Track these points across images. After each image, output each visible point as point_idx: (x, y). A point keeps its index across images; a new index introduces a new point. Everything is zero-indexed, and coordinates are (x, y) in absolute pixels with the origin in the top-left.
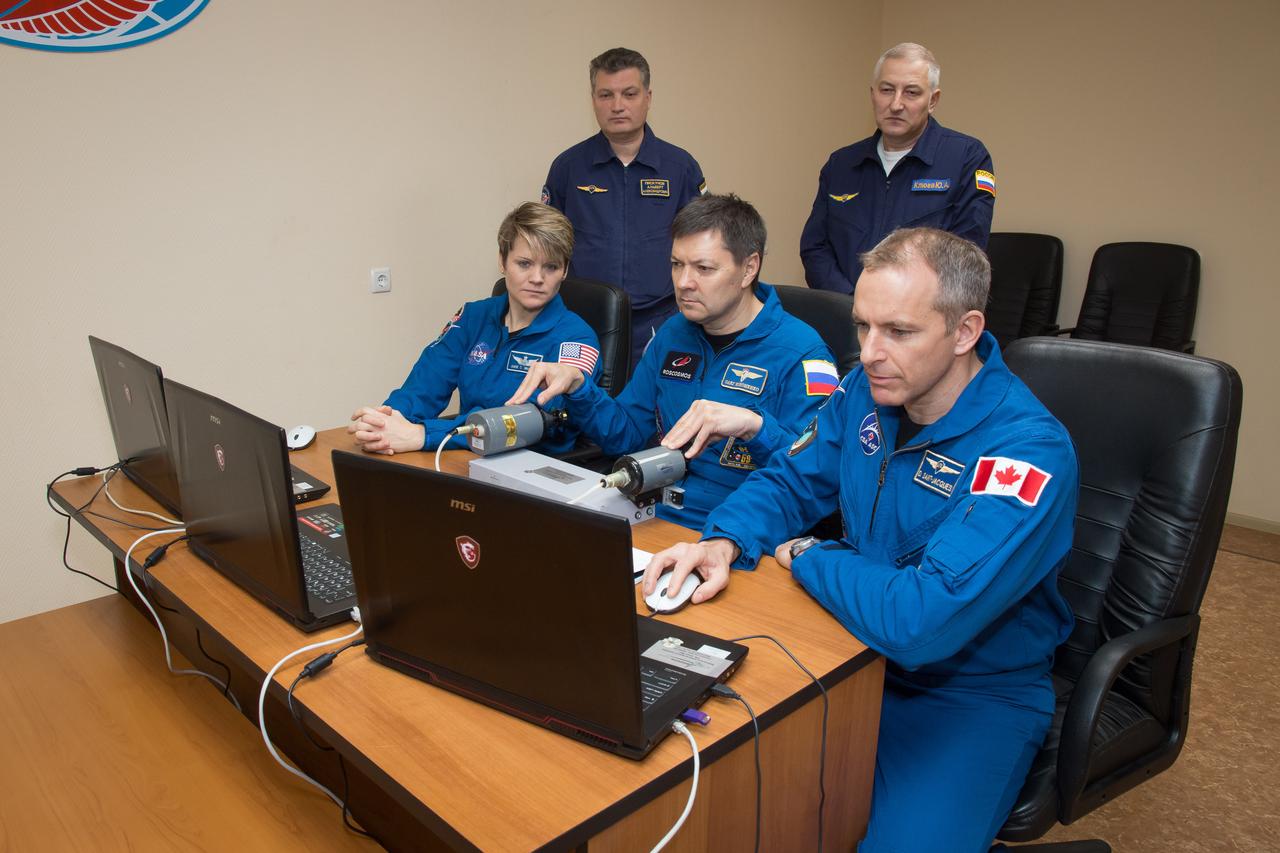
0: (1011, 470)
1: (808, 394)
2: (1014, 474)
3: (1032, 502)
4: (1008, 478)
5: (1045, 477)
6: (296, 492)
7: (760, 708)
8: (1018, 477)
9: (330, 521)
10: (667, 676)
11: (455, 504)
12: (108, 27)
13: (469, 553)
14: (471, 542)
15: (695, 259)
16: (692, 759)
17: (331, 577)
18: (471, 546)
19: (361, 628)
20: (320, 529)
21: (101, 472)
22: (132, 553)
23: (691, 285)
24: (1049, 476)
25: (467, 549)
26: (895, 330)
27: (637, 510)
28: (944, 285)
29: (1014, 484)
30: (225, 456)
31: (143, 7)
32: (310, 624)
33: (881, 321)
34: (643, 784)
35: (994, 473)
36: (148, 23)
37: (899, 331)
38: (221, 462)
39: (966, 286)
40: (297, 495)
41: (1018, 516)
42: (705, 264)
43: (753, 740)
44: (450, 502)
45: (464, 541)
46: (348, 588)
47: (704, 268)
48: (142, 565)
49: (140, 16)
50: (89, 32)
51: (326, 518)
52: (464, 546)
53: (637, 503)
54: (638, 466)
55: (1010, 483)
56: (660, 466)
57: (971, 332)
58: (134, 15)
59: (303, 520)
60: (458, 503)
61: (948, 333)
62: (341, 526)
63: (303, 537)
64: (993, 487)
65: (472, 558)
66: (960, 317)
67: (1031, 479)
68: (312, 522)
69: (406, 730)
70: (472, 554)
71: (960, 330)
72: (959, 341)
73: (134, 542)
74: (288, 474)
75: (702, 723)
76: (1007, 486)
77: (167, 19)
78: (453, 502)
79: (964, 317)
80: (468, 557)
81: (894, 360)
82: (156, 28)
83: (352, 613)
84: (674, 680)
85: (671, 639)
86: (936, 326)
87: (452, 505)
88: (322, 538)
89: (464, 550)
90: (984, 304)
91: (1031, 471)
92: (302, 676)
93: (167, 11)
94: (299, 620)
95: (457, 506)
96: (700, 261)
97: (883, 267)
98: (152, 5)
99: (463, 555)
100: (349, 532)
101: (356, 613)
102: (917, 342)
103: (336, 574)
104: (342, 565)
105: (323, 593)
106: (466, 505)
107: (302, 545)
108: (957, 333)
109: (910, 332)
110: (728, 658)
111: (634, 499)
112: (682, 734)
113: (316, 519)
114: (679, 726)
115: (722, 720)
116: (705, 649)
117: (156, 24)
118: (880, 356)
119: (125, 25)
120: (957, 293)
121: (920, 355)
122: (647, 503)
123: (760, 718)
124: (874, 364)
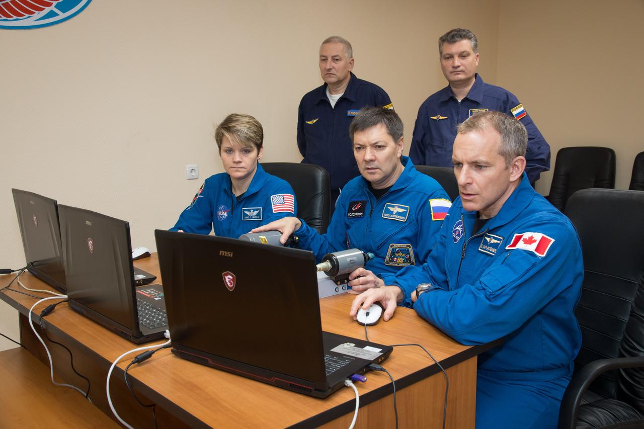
0: (532, 237)
1: (433, 220)
2: (533, 239)
3: (543, 254)
4: (530, 241)
5: (551, 241)
6: (136, 279)
7: (397, 377)
8: (535, 241)
9: (155, 292)
10: (344, 360)
11: (222, 253)
12: (27, 15)
13: (230, 282)
14: (231, 275)
15: (374, 142)
16: (355, 400)
17: (154, 317)
18: (231, 277)
19: (170, 341)
20: (149, 296)
21: (15, 272)
22: (33, 310)
23: (373, 158)
24: (553, 240)
25: (228, 279)
26: (477, 165)
27: (336, 286)
28: (504, 141)
29: (532, 244)
30: (94, 244)
31: (49, 5)
32: (139, 339)
33: (470, 161)
34: (325, 410)
35: (522, 239)
36: (52, 14)
37: (480, 166)
38: (91, 248)
39: (516, 142)
40: (137, 281)
41: (533, 260)
42: (380, 144)
43: (393, 394)
44: (219, 252)
45: (227, 275)
46: (164, 322)
47: (380, 147)
48: (39, 315)
49: (47, 10)
50: (15, 17)
51: (153, 291)
52: (227, 277)
53: (336, 282)
54: (336, 259)
55: (530, 244)
56: (349, 260)
57: (518, 168)
58: (43, 9)
59: (139, 292)
60: (224, 252)
61: (507, 168)
62: (162, 294)
63: (138, 299)
64: (521, 245)
65: (231, 285)
66: (513, 159)
67: (543, 242)
68: (144, 292)
69: (192, 387)
70: (231, 282)
71: (513, 168)
72: (512, 173)
73: (34, 304)
74: (132, 271)
75: (362, 381)
76: (528, 245)
77: (64, 12)
78: (221, 252)
79: (515, 160)
80: (229, 284)
81: (476, 183)
82: (58, 17)
83: (165, 334)
84: (348, 362)
85: (348, 343)
86: (500, 163)
87: (220, 254)
88: (150, 300)
89: (227, 280)
90: (525, 153)
91: (543, 238)
92: (133, 363)
93: (63, 7)
94: (133, 336)
95: (223, 254)
96: (376, 143)
97: (470, 131)
98: (55, 3)
99: (226, 283)
100: (166, 297)
101: (168, 334)
102: (489, 173)
103: (157, 316)
104: (161, 311)
105: (149, 324)
106: (228, 253)
107: (138, 303)
108: (511, 169)
109: (486, 167)
110: (380, 352)
111: (334, 278)
112: (350, 387)
113: (146, 291)
114: (349, 383)
115: (374, 382)
116: (368, 348)
117: (57, 15)
118: (469, 181)
119: (38, 15)
120: (512, 146)
121: (491, 181)
122: (342, 283)
123: (397, 382)
124: (465, 186)
